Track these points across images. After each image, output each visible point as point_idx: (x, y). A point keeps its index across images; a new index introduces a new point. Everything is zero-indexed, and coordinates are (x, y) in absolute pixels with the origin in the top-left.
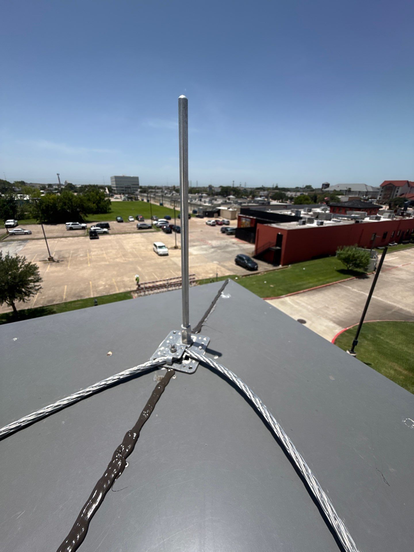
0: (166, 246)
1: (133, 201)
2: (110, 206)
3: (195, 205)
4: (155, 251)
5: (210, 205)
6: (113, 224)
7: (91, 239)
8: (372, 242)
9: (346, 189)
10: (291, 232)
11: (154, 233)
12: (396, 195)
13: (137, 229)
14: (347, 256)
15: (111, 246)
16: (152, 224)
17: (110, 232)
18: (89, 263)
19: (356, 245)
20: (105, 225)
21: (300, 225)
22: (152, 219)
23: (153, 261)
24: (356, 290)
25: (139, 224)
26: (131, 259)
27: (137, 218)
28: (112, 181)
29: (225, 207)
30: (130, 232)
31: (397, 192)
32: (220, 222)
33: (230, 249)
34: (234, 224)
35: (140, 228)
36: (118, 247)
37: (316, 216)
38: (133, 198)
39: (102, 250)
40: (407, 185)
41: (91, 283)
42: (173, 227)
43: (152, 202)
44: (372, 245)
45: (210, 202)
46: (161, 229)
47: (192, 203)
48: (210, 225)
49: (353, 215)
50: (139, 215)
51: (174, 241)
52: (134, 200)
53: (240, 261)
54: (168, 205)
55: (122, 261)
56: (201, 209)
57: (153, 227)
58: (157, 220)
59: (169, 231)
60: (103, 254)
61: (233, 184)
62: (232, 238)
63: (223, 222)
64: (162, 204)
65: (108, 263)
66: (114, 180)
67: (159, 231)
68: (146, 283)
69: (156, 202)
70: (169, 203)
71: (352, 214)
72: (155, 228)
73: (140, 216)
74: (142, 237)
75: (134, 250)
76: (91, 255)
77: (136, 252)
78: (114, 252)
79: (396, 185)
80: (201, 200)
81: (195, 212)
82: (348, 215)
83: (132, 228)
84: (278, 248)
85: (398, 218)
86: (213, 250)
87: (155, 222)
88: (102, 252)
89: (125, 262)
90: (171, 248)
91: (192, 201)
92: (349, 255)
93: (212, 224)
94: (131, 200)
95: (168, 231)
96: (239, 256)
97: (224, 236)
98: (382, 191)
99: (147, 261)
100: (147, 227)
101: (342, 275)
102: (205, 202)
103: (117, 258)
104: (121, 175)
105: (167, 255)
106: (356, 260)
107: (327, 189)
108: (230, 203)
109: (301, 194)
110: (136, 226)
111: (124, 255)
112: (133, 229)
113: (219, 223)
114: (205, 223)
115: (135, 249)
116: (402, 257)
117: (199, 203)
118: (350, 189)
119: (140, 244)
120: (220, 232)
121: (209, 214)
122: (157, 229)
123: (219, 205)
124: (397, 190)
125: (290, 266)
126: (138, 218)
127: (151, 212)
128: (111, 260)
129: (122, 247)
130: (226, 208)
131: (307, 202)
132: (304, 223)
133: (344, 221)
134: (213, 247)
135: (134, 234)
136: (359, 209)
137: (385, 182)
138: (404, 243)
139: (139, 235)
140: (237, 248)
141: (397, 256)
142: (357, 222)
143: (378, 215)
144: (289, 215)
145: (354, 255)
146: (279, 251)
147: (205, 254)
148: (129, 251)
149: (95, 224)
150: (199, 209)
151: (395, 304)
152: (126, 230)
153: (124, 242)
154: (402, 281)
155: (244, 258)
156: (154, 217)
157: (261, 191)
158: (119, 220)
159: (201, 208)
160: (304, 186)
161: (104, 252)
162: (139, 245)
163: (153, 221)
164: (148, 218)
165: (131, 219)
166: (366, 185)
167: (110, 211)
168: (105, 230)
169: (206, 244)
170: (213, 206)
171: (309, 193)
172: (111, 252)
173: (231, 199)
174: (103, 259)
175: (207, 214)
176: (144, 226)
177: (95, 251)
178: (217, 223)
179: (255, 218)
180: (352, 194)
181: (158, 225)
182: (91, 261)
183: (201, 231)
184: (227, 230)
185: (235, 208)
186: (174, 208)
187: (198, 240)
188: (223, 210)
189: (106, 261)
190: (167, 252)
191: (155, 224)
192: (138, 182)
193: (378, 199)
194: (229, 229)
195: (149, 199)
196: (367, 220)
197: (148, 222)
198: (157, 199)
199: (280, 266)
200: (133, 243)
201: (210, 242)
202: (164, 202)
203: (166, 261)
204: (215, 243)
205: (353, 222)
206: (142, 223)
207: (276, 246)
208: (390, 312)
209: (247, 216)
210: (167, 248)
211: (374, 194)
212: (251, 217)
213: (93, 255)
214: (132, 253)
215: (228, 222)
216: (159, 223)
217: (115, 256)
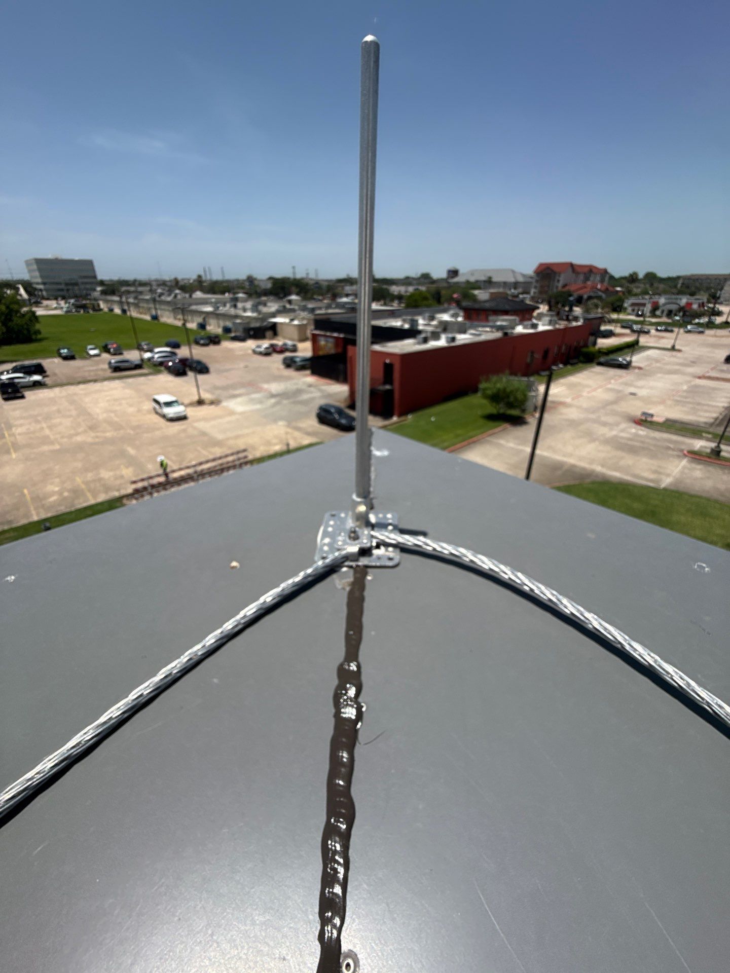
0: (180, 402)
1: (88, 312)
2: (38, 326)
3: (225, 316)
4: (157, 413)
5: (255, 315)
6: (52, 364)
7: (6, 399)
8: (528, 366)
9: (483, 278)
10: (407, 358)
11: (150, 377)
12: (557, 287)
13: (109, 371)
14: (495, 391)
15: (59, 411)
16: (142, 360)
17: (47, 381)
18: (12, 450)
19: (507, 372)
20: (33, 369)
21: (419, 343)
22: (140, 348)
23: (158, 433)
24: (511, 445)
25: (113, 361)
26: (108, 435)
27: (106, 349)
28: (30, 271)
29: (285, 317)
30: (95, 378)
31: (558, 281)
32: (278, 347)
33: (305, 397)
34: (305, 350)
35: (116, 369)
36: (74, 413)
37: (443, 327)
38: (88, 305)
39: (38, 422)
40: (570, 270)
41: (26, 491)
42: (188, 363)
43: (134, 313)
44: (530, 371)
45: (255, 308)
46: (162, 368)
47: (218, 312)
48: (261, 353)
49: (499, 323)
50: (109, 342)
51: (195, 390)
52: (91, 312)
53: (326, 416)
54: (168, 318)
55: (89, 440)
56: (239, 323)
57: (144, 366)
58: (151, 351)
59: (181, 371)
60: (42, 429)
61: (294, 273)
62: (306, 376)
63: (284, 347)
64: (155, 318)
65: (57, 447)
66: (35, 267)
67: (159, 372)
68: (151, 478)
69: (141, 313)
70: (172, 315)
71: (496, 321)
72: (149, 367)
73: (112, 344)
74: (124, 388)
75: (112, 415)
76: (14, 435)
77: (116, 419)
78: (67, 422)
79: (555, 269)
80: (235, 306)
81: (227, 330)
82: (491, 324)
83: (97, 370)
84: (388, 387)
85: (561, 325)
86: (273, 401)
87: (147, 355)
88: (38, 426)
89: (97, 440)
90: (191, 404)
91: (218, 307)
92: (499, 390)
93: (264, 352)
94: (84, 311)
95: (178, 370)
96: (324, 407)
97: (291, 372)
98: (537, 281)
99: (145, 435)
100: (133, 366)
101: (491, 424)
102: (245, 310)
103: (77, 434)
104: (49, 256)
105: (184, 418)
106: (508, 397)
107: (456, 280)
108: (293, 310)
109: (416, 290)
110: (106, 366)
111: (92, 428)
112: (100, 373)
113: (278, 349)
114: (250, 352)
115: (115, 412)
116: (571, 386)
117: (233, 311)
118: (490, 278)
119: (123, 402)
120: (282, 367)
121: (257, 333)
122: (155, 368)
123: (274, 315)
124: (557, 278)
125: (410, 417)
126: (109, 349)
127: (135, 333)
128: (65, 440)
129: (83, 412)
130: (287, 320)
131: (425, 302)
132: (425, 340)
133: (485, 334)
134: (273, 396)
135: (106, 383)
136: (506, 313)
137: (541, 265)
138: (572, 364)
139: (117, 384)
140: (317, 394)
141: (563, 385)
142: (506, 334)
143: (535, 321)
144: (399, 327)
145: (505, 390)
146: (390, 393)
147: (258, 410)
148: (101, 417)
149: (10, 366)
150: (234, 324)
151: (565, 459)
152: (86, 374)
153: (87, 400)
154: (573, 424)
155: (333, 410)
156: (143, 343)
157: (346, 286)
158: (64, 355)
159: (238, 321)
160: (419, 275)
161: (44, 425)
162: (120, 404)
163: (142, 353)
164: (130, 348)
165: (92, 352)
166: (513, 272)
167: (39, 337)
168: (36, 378)
169: (259, 390)
170: (260, 316)
171: (428, 288)
172: (60, 424)
173: (293, 302)
174: (46, 440)
175: (252, 333)
176: (126, 364)
177: (21, 425)
178: (273, 350)
179: (342, 336)
180: (494, 288)
181: (155, 359)
182: (16, 447)
183: (246, 367)
184: (295, 362)
185: (303, 319)
186: (184, 325)
187: (243, 385)
188: (281, 324)
189: (52, 443)
190: (183, 414)
191: (149, 359)
192: (93, 270)
193: (532, 293)
194: (298, 360)
195: (126, 307)
196: (520, 329)
197: (133, 356)
198: (143, 307)
199: (395, 419)
200: (108, 401)
201: (266, 386)
202: (159, 312)
203: (184, 430)
204: (275, 387)
205: (498, 335)
206: (118, 358)
207: (385, 383)
208: (559, 472)
209: (328, 334)
210: (182, 404)
211: (525, 286)
212: (335, 335)
213: (19, 434)
214: (110, 423)
215: (294, 346)
216: (156, 356)
217: (72, 432)
